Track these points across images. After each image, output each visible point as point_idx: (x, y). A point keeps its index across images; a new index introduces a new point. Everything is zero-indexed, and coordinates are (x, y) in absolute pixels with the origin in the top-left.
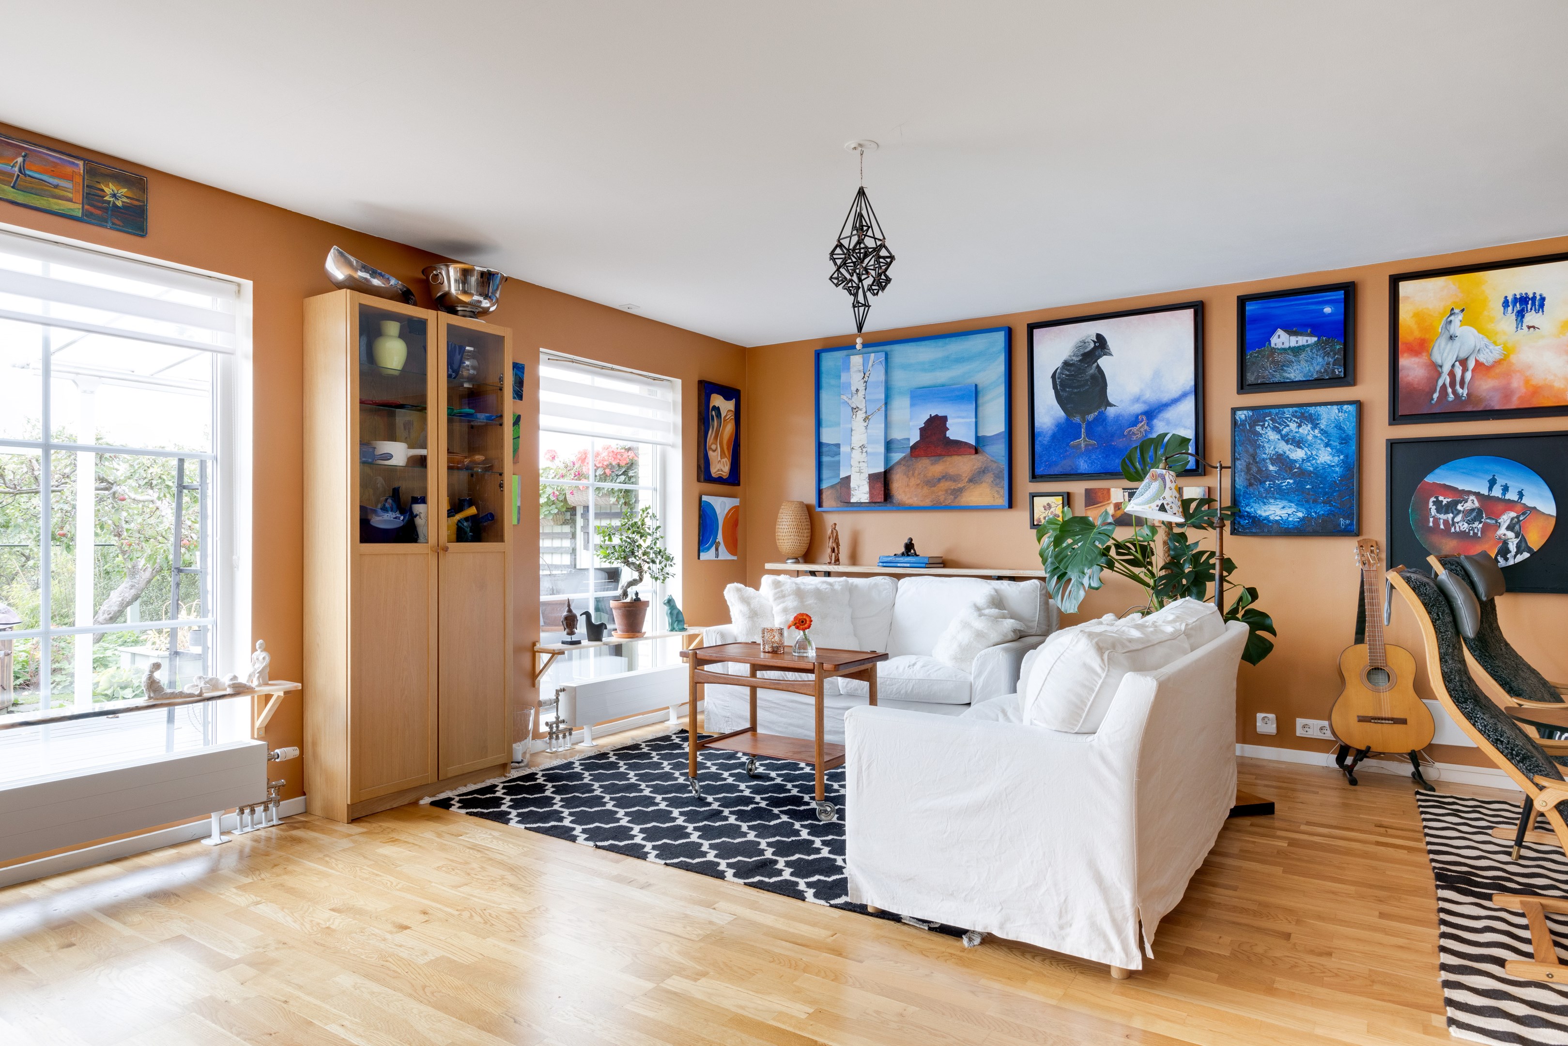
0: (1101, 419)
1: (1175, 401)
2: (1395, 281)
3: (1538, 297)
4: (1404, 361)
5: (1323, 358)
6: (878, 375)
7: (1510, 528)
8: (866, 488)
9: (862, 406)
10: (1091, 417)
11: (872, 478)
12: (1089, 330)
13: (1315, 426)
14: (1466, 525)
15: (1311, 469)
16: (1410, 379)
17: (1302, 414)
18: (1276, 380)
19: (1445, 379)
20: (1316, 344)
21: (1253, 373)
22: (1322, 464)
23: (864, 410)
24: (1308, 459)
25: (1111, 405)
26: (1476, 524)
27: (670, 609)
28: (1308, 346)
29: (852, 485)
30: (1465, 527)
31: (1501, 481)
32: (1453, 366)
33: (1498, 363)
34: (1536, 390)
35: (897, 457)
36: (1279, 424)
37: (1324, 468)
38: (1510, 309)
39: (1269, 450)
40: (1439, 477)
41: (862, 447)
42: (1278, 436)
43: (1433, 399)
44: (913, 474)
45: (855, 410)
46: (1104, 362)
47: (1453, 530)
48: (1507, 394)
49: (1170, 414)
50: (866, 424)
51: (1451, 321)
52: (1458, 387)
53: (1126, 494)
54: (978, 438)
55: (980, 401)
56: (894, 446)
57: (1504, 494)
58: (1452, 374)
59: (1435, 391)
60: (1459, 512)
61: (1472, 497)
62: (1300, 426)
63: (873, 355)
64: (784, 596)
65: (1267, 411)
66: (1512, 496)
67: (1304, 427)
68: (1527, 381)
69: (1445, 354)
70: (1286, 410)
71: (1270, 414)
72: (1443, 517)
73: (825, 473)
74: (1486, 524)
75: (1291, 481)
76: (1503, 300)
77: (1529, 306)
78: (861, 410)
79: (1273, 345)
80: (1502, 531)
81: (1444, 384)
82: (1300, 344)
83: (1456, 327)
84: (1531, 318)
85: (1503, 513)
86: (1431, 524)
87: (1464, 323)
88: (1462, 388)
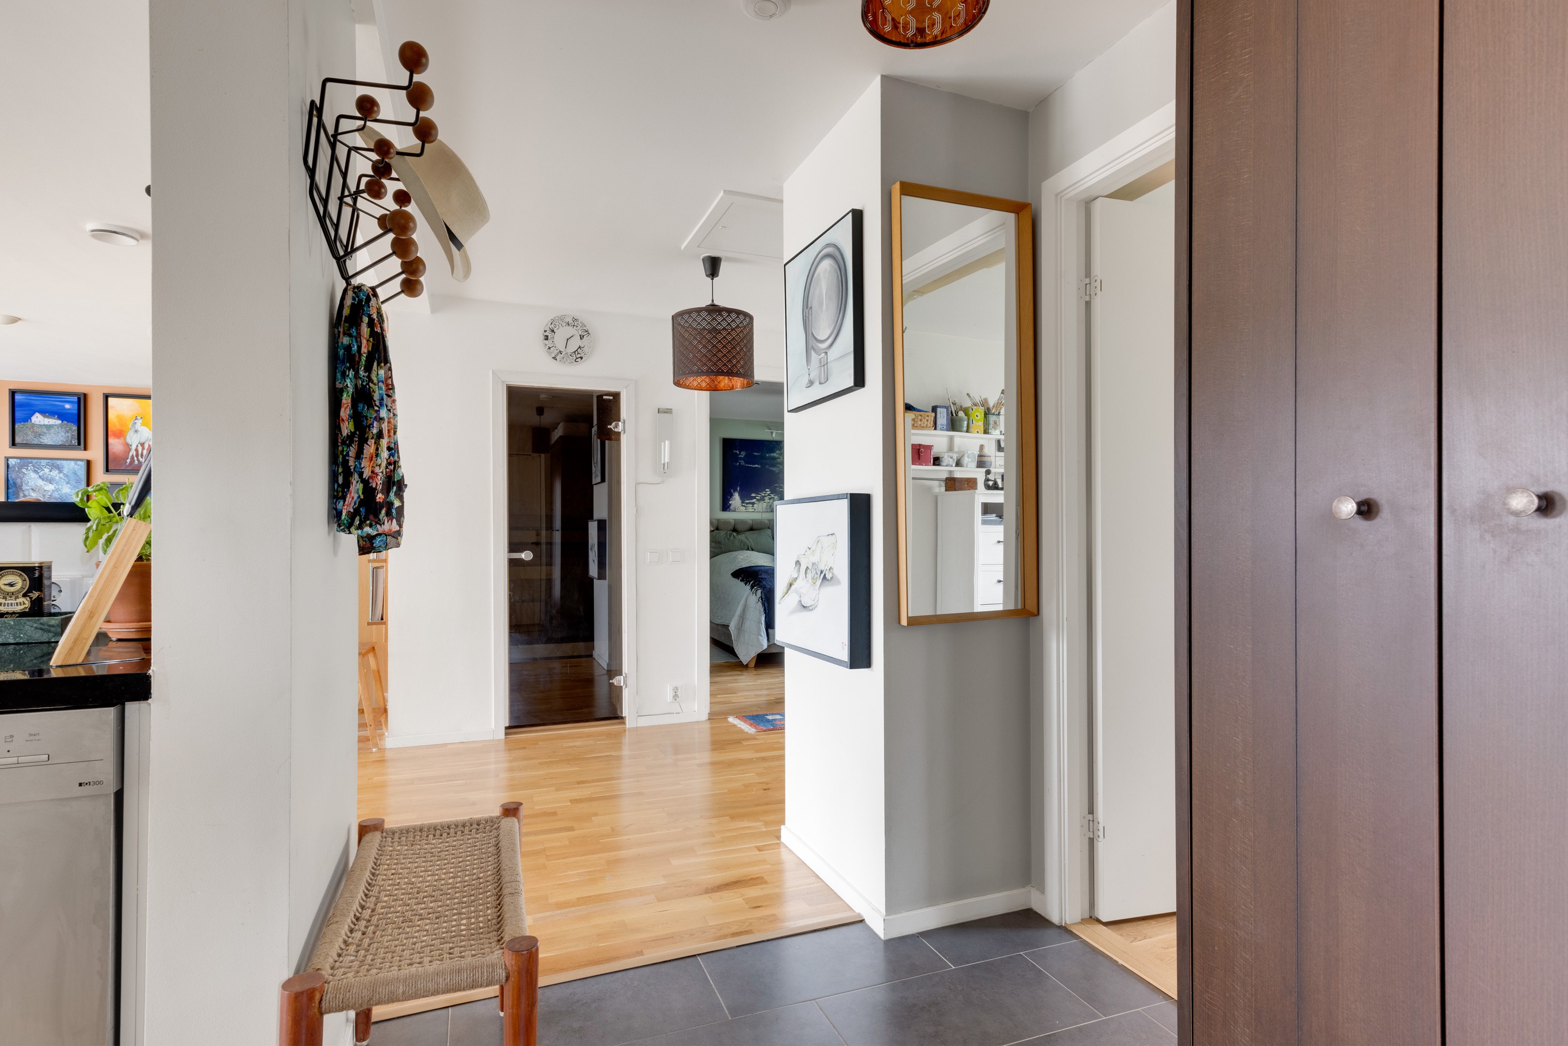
2: (106, 397)
4: (111, 441)
5: (65, 433)
13: (61, 472)
15: (58, 496)
16: (115, 450)
17: (53, 464)
18: (35, 443)
19: (133, 452)
20: (60, 424)
21: (20, 437)
22: (64, 493)
24: (57, 490)
28: (56, 425)
32: (137, 446)
36: (38, 469)
37: (66, 496)
39: (32, 484)
42: (37, 476)
43: (127, 462)
51: (136, 423)
52: (140, 457)
58: (137, 450)
59: (128, 459)
62: (51, 471)
65: (30, 460)
67: (53, 471)
69: (133, 440)
70: (42, 461)
71: (31, 463)
79: (33, 422)
81: (133, 455)
82: (51, 423)
83: (138, 426)
87: (142, 425)
88: (142, 458)
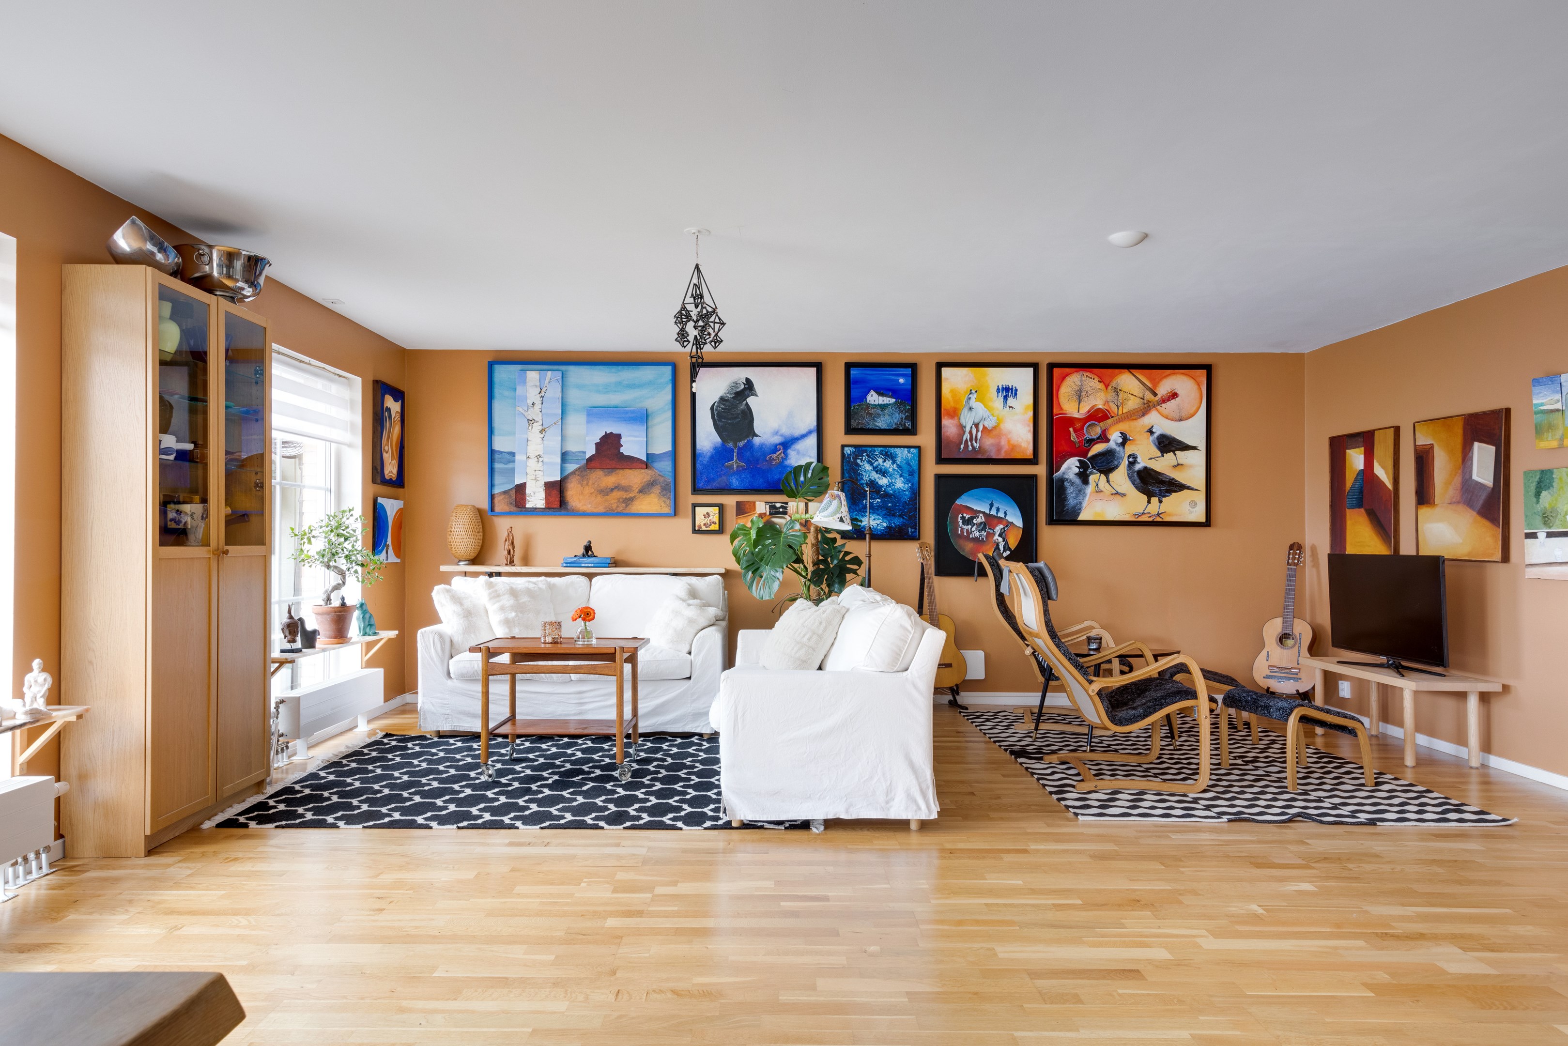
0: (749, 446)
1: (803, 436)
2: (939, 366)
3: (1014, 389)
4: (945, 422)
5: (899, 414)
6: (554, 392)
7: (1000, 535)
8: (542, 495)
9: (538, 418)
10: (741, 444)
11: (548, 486)
12: (740, 374)
13: (894, 462)
14: (978, 533)
15: (891, 492)
16: (948, 433)
17: (886, 452)
18: (870, 427)
19: (967, 436)
20: (895, 403)
21: (855, 421)
22: (898, 489)
23: (541, 423)
24: (890, 485)
25: (757, 436)
26: (983, 532)
27: (363, 613)
28: (890, 404)
29: (528, 491)
30: (977, 534)
31: (996, 505)
32: (971, 427)
33: (994, 428)
34: (1013, 447)
35: (571, 467)
36: (872, 459)
37: (899, 492)
38: (1000, 393)
39: (866, 478)
40: (964, 501)
41: (538, 457)
42: (871, 468)
43: (961, 449)
44: (587, 484)
45: (531, 422)
46: (751, 400)
47: (971, 536)
48: (999, 449)
49: (800, 446)
50: (542, 436)
51: (970, 398)
52: (974, 442)
53: (768, 506)
54: (648, 455)
55: (650, 423)
56: (569, 457)
57: (997, 513)
58: (971, 433)
59: (962, 443)
60: (975, 524)
61: (981, 515)
62: (885, 461)
63: (549, 373)
64: (498, 596)
65: (864, 449)
66: (1001, 514)
67: (887, 462)
68: (1009, 441)
69: (967, 419)
70: (876, 449)
71: (866, 451)
72: (966, 527)
73: (498, 479)
74: (988, 533)
75: (879, 501)
76: (997, 387)
77: (1010, 393)
78: (537, 422)
79: (868, 401)
80: (996, 537)
81: (967, 440)
82: (885, 402)
83: (973, 403)
84: (1011, 401)
85: (996, 526)
86: (959, 532)
87: (977, 400)
88: (976, 442)
